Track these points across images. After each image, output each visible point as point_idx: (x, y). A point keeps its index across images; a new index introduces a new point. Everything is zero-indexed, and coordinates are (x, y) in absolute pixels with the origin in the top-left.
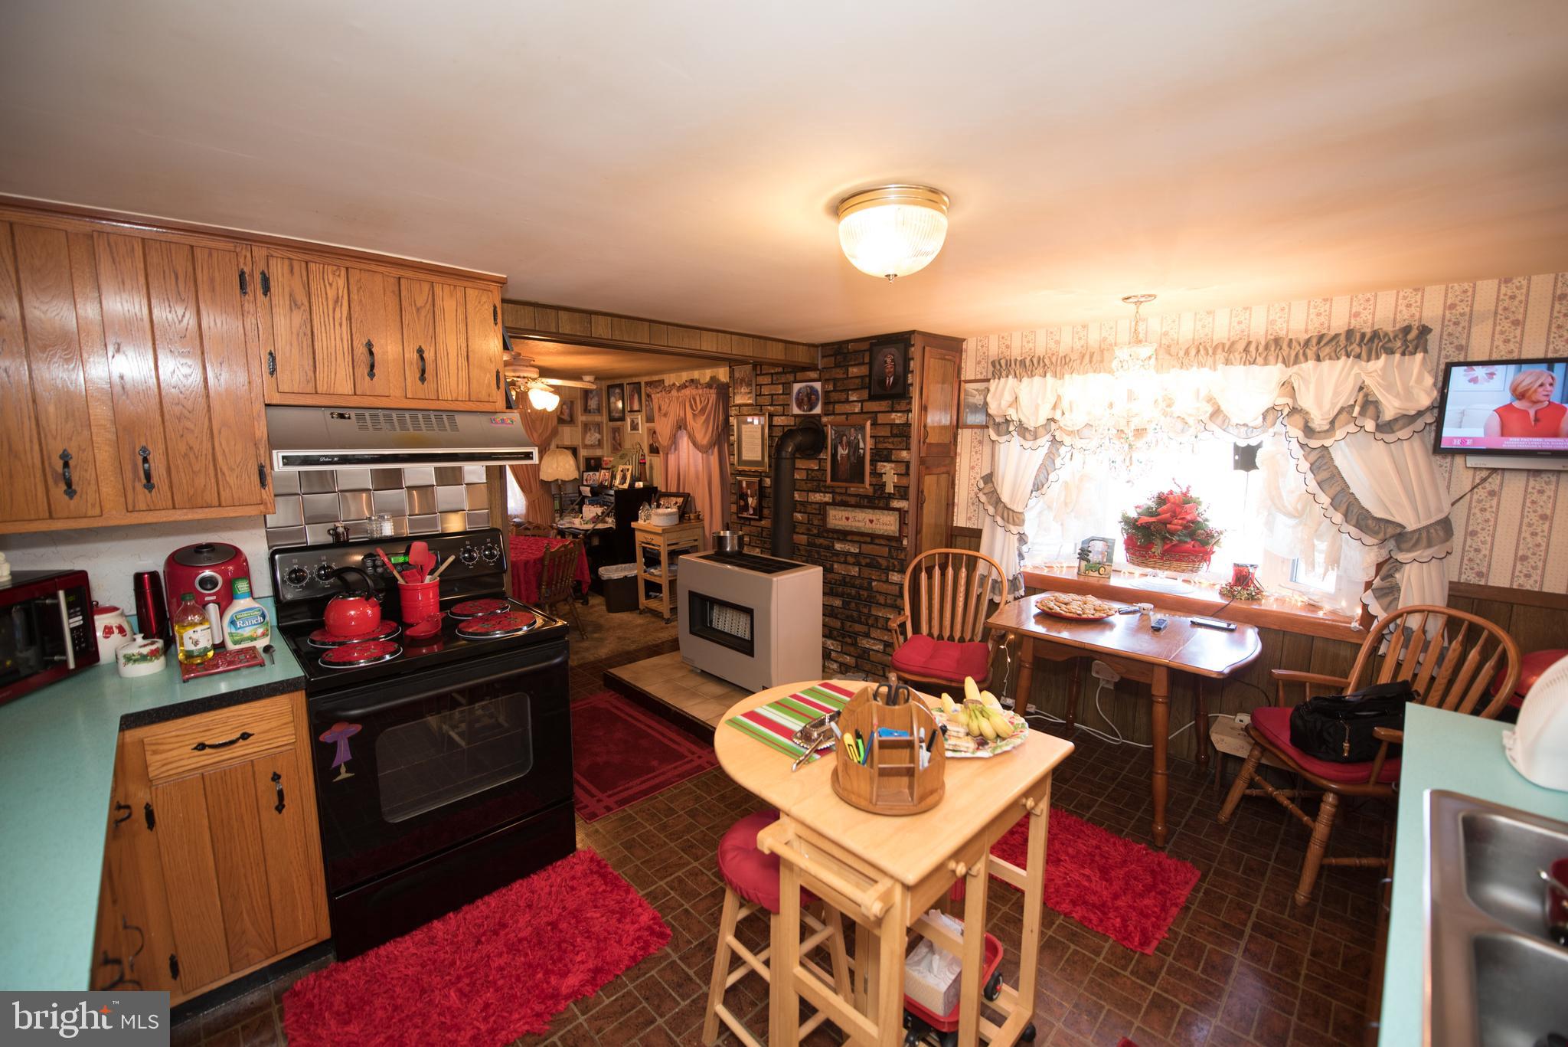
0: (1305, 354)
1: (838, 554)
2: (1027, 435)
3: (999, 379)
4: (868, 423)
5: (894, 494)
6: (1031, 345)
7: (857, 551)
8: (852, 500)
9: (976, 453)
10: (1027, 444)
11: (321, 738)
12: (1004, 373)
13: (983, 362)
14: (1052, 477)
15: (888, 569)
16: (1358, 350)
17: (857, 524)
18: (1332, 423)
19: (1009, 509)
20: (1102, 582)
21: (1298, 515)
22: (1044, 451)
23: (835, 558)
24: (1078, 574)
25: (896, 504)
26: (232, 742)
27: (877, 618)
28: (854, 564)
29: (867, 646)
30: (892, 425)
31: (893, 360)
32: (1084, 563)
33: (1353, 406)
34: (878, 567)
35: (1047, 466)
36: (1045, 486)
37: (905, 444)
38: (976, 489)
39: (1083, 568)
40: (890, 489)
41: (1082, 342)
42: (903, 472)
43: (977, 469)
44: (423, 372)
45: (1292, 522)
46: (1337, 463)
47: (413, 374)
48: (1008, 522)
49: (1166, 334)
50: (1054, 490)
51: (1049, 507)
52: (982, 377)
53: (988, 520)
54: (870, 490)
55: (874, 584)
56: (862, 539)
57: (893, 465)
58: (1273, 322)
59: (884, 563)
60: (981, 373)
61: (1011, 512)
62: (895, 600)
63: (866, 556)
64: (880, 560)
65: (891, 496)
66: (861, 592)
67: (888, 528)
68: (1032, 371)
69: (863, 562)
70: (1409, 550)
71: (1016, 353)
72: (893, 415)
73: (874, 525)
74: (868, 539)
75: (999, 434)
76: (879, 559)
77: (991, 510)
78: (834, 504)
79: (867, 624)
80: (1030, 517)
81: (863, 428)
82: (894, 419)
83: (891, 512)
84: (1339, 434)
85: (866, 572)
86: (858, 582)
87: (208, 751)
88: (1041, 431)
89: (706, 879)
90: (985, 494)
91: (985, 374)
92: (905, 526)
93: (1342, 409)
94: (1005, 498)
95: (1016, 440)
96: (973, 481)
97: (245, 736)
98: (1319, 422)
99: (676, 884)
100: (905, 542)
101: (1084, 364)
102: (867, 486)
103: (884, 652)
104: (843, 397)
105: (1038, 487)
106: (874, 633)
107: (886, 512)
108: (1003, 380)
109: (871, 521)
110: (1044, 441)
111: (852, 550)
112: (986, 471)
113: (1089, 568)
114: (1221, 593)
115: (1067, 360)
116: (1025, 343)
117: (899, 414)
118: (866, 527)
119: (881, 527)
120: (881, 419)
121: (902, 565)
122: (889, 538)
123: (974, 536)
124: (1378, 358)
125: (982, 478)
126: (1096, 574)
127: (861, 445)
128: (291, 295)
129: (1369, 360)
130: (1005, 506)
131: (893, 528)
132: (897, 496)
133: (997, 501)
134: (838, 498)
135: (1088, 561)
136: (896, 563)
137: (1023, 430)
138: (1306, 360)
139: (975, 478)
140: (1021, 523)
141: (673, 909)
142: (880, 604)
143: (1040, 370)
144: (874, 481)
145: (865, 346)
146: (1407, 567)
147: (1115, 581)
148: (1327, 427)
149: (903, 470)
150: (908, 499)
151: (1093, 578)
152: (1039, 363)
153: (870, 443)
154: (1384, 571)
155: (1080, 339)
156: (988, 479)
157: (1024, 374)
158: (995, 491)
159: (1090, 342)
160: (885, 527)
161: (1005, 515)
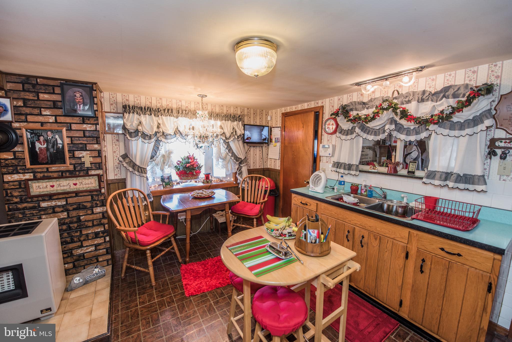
0: (223, 119)
1: (45, 209)
2: (146, 138)
3: (129, 113)
4: (64, 130)
5: (91, 167)
6: (139, 101)
7: (65, 203)
8: (55, 175)
9: (116, 145)
10: (146, 141)
12: (132, 111)
14: (158, 154)
15: (92, 207)
16: (232, 119)
17: (65, 188)
18: (230, 136)
19: (141, 168)
20: (171, 188)
21: (224, 159)
22: (153, 144)
23: (42, 213)
24: (164, 187)
25: (93, 172)
27: (87, 235)
28: (62, 211)
29: (82, 252)
30: (84, 131)
31: (81, 96)
32: (164, 183)
33: (233, 132)
34: (85, 208)
35: (156, 149)
36: (155, 157)
37: (96, 141)
38: (118, 161)
39: (164, 185)
40: (87, 165)
43: (117, 152)
45: (221, 161)
46: (231, 146)
48: (142, 173)
49: (187, 107)
50: (159, 158)
51: (157, 165)
52: (115, 111)
53: (129, 173)
54: (71, 168)
55: (82, 218)
56: (67, 196)
57: (88, 152)
58: (212, 109)
59: (89, 205)
61: (143, 169)
62: (100, 221)
63: (71, 205)
64: (85, 204)
65: (88, 169)
66: (71, 225)
67: (90, 185)
68: (145, 112)
69: (71, 208)
70: (243, 164)
72: (85, 126)
73: (78, 186)
74: (74, 195)
75: (131, 137)
76: (84, 203)
77: (131, 169)
78: (35, 179)
79: (80, 241)
80: (148, 168)
81: (61, 132)
82: (86, 128)
83: (91, 177)
84: (232, 139)
85: (74, 214)
86: (67, 221)
88: (152, 136)
90: (126, 163)
92: (101, 183)
94: (138, 163)
95: (140, 140)
96: (116, 158)
98: (228, 136)
100: (103, 191)
101: (166, 113)
102: (68, 165)
103: (96, 250)
104: (36, 111)
105: (152, 157)
106: (85, 244)
107: (87, 178)
108: (131, 114)
109: (75, 184)
110: (153, 140)
111: (59, 203)
112: (123, 153)
113: (166, 184)
114: (203, 183)
115: (159, 110)
117: (90, 125)
118: (73, 188)
119: (84, 186)
120: (74, 127)
121: (103, 202)
122: (96, 191)
125: (121, 156)
126: (169, 186)
127: (59, 141)
129: (234, 122)
130: (139, 167)
131: (94, 185)
132: (94, 168)
133: (134, 165)
134: (39, 175)
135: (165, 182)
136: (98, 202)
137: (145, 136)
139: (117, 157)
140: (146, 173)
142: (89, 227)
143: (148, 113)
144: (73, 162)
145: (58, 83)
146: (243, 167)
147: (176, 187)
149: (96, 154)
150: (102, 169)
151: (168, 188)
152: (148, 110)
153: (67, 141)
154: (239, 169)
155: (159, 103)
156: (125, 156)
157: (141, 113)
158: (131, 161)
159: (163, 105)
160: (87, 186)
161: (140, 170)
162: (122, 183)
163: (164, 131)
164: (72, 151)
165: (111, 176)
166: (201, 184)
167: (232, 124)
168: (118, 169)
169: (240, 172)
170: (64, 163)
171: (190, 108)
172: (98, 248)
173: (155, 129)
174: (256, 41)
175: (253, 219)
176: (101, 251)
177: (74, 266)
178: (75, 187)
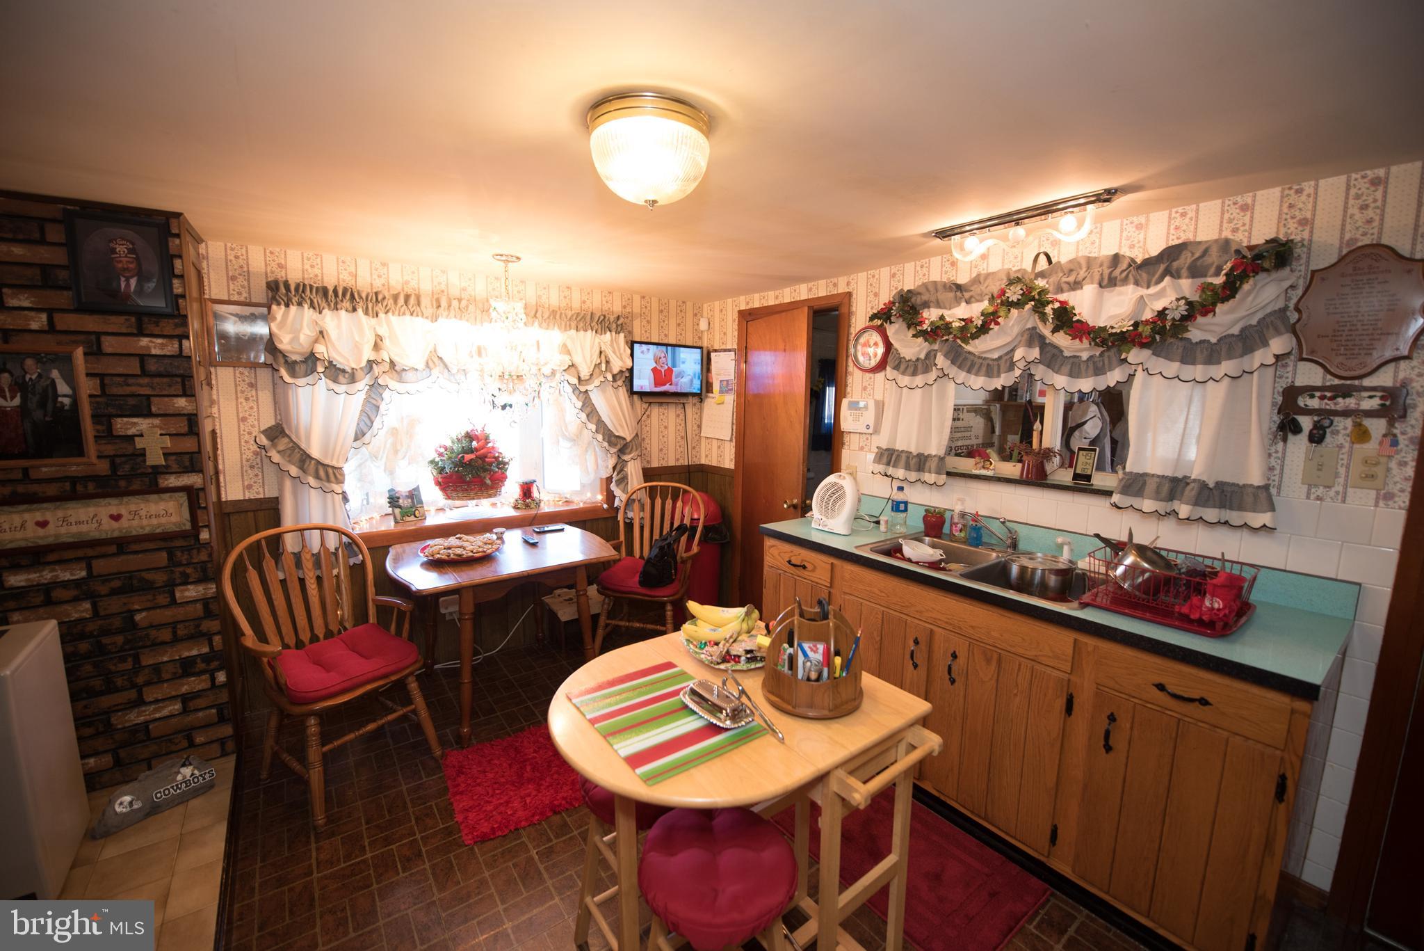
0: (570, 325)
1: (21, 593)
2: (341, 378)
3: (287, 306)
4: (79, 353)
5: (167, 467)
6: (317, 271)
7: (84, 574)
8: (50, 490)
9: (247, 399)
10: (341, 388)
12: (295, 300)
13: (241, 280)
14: (376, 424)
15: (170, 587)
16: (596, 326)
17: (83, 528)
18: (592, 375)
19: (325, 466)
20: (419, 525)
21: (575, 439)
22: (361, 396)
23: (11, 604)
24: (396, 522)
25: (173, 481)
27: (157, 668)
28: (76, 599)
29: (141, 719)
30: (143, 358)
31: (131, 251)
32: (397, 511)
33: (600, 363)
34: (147, 587)
35: (371, 409)
36: (368, 435)
37: (179, 387)
38: (255, 448)
39: (399, 517)
40: (155, 458)
41: (383, 281)
42: (185, 429)
43: (251, 420)
45: (568, 444)
46: (593, 402)
48: (328, 480)
49: (464, 289)
50: (380, 436)
51: (375, 457)
52: (242, 299)
53: (288, 484)
54: (103, 467)
55: (138, 617)
56: (90, 552)
57: (157, 421)
58: (540, 297)
59: (160, 578)
60: (239, 293)
61: (330, 471)
62: (198, 626)
63: (106, 579)
64: (149, 576)
65: (157, 471)
66: (106, 640)
67: (163, 520)
68: (336, 304)
69: (103, 589)
70: (630, 453)
71: (294, 277)
72: (144, 341)
73: (124, 523)
74: (113, 549)
75: (294, 375)
76: (144, 574)
77: (294, 471)
79: (134, 686)
80: (349, 469)
81: (67, 359)
82: (148, 348)
83: (166, 496)
84: (597, 383)
85: (114, 605)
86: (91, 627)
88: (359, 374)
90: (279, 452)
91: (245, 295)
92: (199, 512)
93: (596, 365)
94: (315, 452)
95: (323, 383)
96: (247, 437)
98: (585, 374)
100: (204, 535)
101: (399, 305)
102: (94, 459)
103: (185, 711)
105: (359, 435)
106: (150, 694)
107: (154, 497)
108: (293, 309)
109: (116, 518)
110: (362, 385)
111: (64, 575)
112: (268, 421)
113: (405, 513)
114: (515, 507)
115: (380, 297)
116: (307, 267)
117: (159, 341)
118: (109, 528)
119: (145, 522)
120: (109, 344)
121: (204, 570)
122: (182, 535)
124: (605, 333)
125: (265, 432)
126: (412, 518)
127: (63, 388)
129: (601, 334)
130: (318, 463)
131: (174, 519)
132: (175, 467)
133: (304, 459)
135: (400, 507)
136: (189, 570)
137: (334, 372)
138: (570, 329)
139: (250, 433)
140: (340, 480)
142: (164, 643)
143: (347, 304)
144: (109, 449)
145: (46, 211)
146: (629, 463)
147: (432, 520)
148: (588, 378)
149: (183, 426)
150: (201, 471)
152: (344, 295)
153: (87, 387)
154: (618, 468)
155: (380, 276)
156: (277, 432)
157: (324, 304)
158: (296, 446)
159: (392, 283)
160: (155, 521)
161: (322, 473)
162: (269, 510)
163: (395, 359)
164: (103, 419)
165: (233, 490)
166: (510, 512)
167: (597, 340)
168: (256, 471)
169: (620, 476)
171: (473, 294)
172: (192, 705)
173: (368, 354)
174: (648, 102)
176: (201, 714)
177: (118, 762)
178: (115, 525)
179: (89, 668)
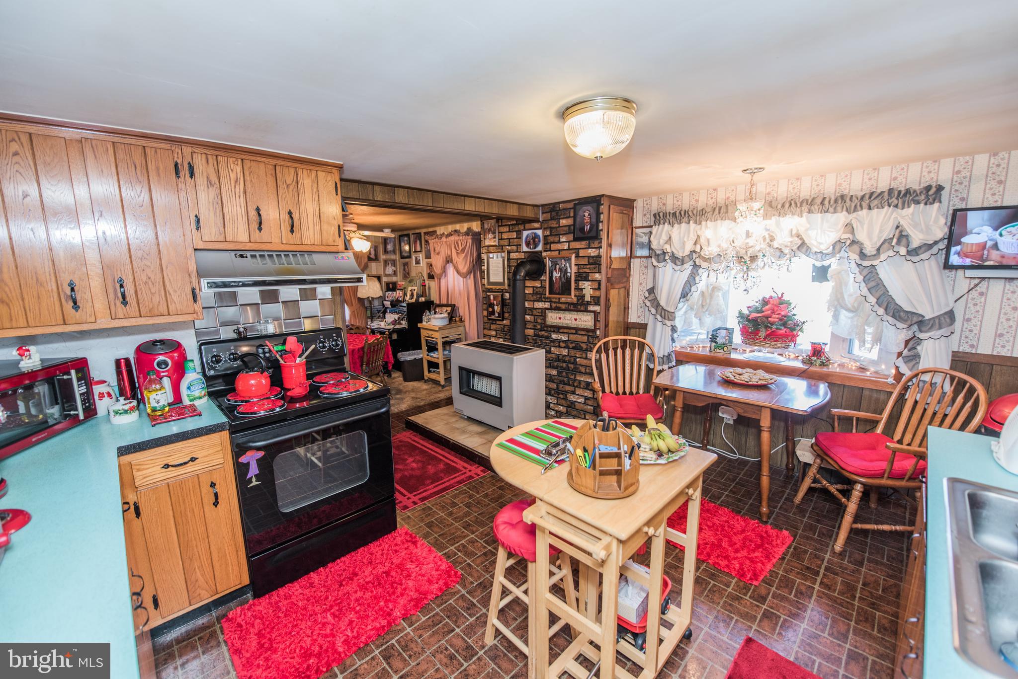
0: (861, 206)
1: (554, 341)
2: (677, 262)
3: (659, 225)
4: (573, 256)
5: (591, 302)
6: (680, 203)
7: (567, 339)
8: (563, 306)
9: (643, 274)
10: (677, 268)
11: (240, 460)
12: (663, 221)
13: (648, 215)
14: (693, 289)
15: (587, 351)
16: (896, 202)
17: (568, 322)
18: (878, 250)
19: (665, 310)
21: (854, 310)
22: (689, 272)
23: (552, 344)
24: (710, 351)
25: (591, 308)
26: (186, 463)
27: (580, 382)
28: (564, 347)
29: (574, 400)
30: (589, 257)
31: (589, 215)
32: (714, 344)
33: (892, 239)
34: (580, 349)
35: (691, 282)
36: (689, 295)
37: (597, 269)
38: (643, 298)
40: (588, 298)
41: (714, 200)
42: (597, 287)
43: (644, 284)
44: (292, 226)
45: (851, 315)
46: (881, 276)
47: (286, 228)
49: (769, 194)
50: (695, 296)
51: (692, 309)
53: (651, 317)
54: (575, 300)
55: (578, 360)
56: (569, 331)
57: (590, 283)
58: (840, 185)
59: (584, 346)
60: (647, 222)
63: (572, 342)
65: (588, 303)
66: (570, 365)
67: (587, 323)
68: (682, 220)
69: (571, 346)
70: (927, 331)
71: (669, 208)
72: (590, 251)
73: (577, 322)
74: (574, 331)
75: (658, 262)
76: (581, 344)
77: (653, 311)
78: (551, 309)
79: (574, 386)
80: (679, 314)
82: (590, 253)
83: (589, 313)
84: (883, 257)
85: (573, 352)
86: (567, 359)
87: (171, 468)
88: (687, 259)
89: (480, 545)
90: (649, 301)
91: (649, 222)
92: (598, 323)
93: (885, 240)
94: (663, 303)
95: (670, 265)
96: (641, 293)
97: (193, 459)
98: (870, 250)
99: (461, 548)
100: (598, 332)
101: (714, 215)
102: (573, 297)
103: (585, 403)
104: (556, 239)
105: (684, 295)
106: (578, 391)
107: (585, 313)
108: (661, 226)
109: (576, 320)
110: (688, 266)
111: (563, 338)
112: (650, 286)
114: (803, 362)
116: (675, 202)
117: (594, 250)
118: (574, 324)
119: (582, 323)
120: (582, 253)
122: (588, 330)
123: (642, 328)
124: (909, 207)
125: (647, 290)
126: (722, 351)
127: (569, 270)
128: (207, 178)
129: (903, 208)
130: (663, 308)
131: (590, 324)
132: (593, 303)
133: (657, 306)
134: (554, 305)
135: (716, 343)
136: (592, 346)
137: (674, 259)
138: (862, 209)
139: (642, 291)
140: (673, 319)
141: (461, 563)
142: (582, 373)
143: (686, 219)
144: (577, 293)
145: (571, 205)
148: (875, 253)
149: (596, 285)
150: (599, 305)
151: (720, 353)
152: (685, 214)
153: (574, 269)
154: (910, 345)
155: (712, 198)
156: (651, 291)
157: (675, 222)
158: (656, 298)
159: (719, 200)
160: (585, 323)
161: (663, 314)
164: (577, 281)
165: (633, 318)
166: (798, 364)
167: (894, 215)
168: (643, 309)
169: (911, 353)
170: (570, 294)
171: (775, 195)
172: (587, 402)
173: (689, 247)
175: (856, 482)
176: (589, 407)
177: (567, 412)
178: (575, 322)
179: (564, 373)
